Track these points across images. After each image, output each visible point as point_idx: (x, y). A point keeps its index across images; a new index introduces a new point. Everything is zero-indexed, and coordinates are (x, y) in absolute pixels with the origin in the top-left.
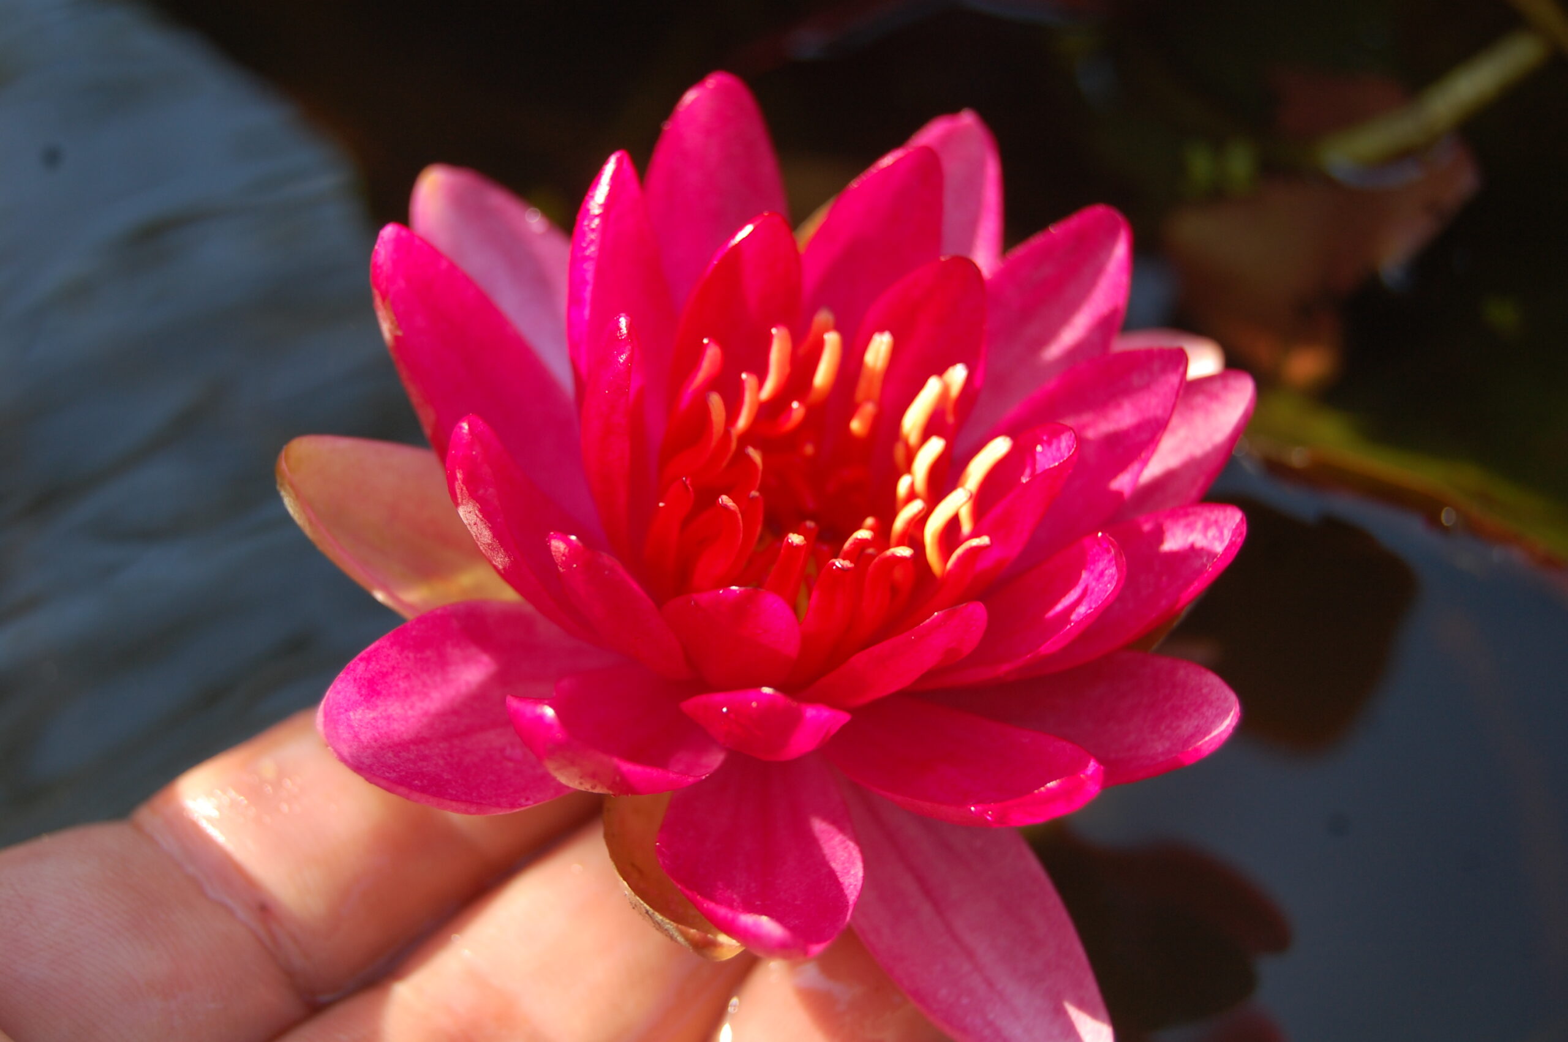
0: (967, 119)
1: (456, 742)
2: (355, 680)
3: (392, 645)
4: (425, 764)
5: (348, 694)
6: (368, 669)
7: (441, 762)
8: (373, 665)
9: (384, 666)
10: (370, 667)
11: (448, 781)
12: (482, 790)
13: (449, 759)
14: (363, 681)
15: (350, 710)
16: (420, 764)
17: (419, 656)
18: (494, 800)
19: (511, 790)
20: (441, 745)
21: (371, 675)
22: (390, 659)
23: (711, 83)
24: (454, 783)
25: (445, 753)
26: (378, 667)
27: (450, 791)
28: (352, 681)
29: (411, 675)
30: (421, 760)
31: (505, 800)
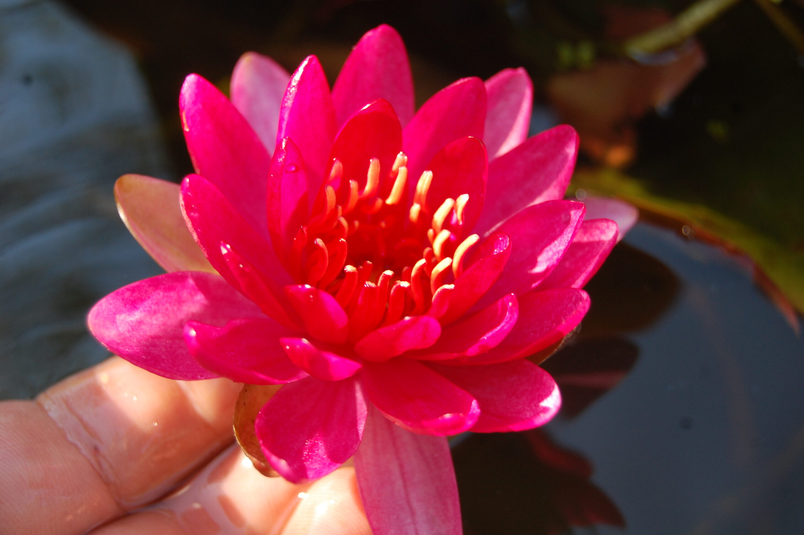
0: (521, 71)
1: (177, 341)
2: (123, 299)
3: (149, 286)
4: (153, 349)
5: (117, 306)
6: (132, 295)
7: (164, 350)
8: (136, 294)
9: (144, 296)
10: (134, 295)
11: (163, 360)
12: (180, 367)
13: (169, 349)
14: (128, 301)
15: (117, 314)
16: (151, 348)
17: (166, 294)
18: (185, 374)
19: (196, 370)
20: (167, 342)
21: (134, 299)
22: (147, 293)
23: (380, 29)
24: (166, 361)
25: (168, 345)
26: (139, 295)
27: (162, 364)
28: (121, 300)
29: (160, 304)
30: (152, 346)
31: (190, 374)
